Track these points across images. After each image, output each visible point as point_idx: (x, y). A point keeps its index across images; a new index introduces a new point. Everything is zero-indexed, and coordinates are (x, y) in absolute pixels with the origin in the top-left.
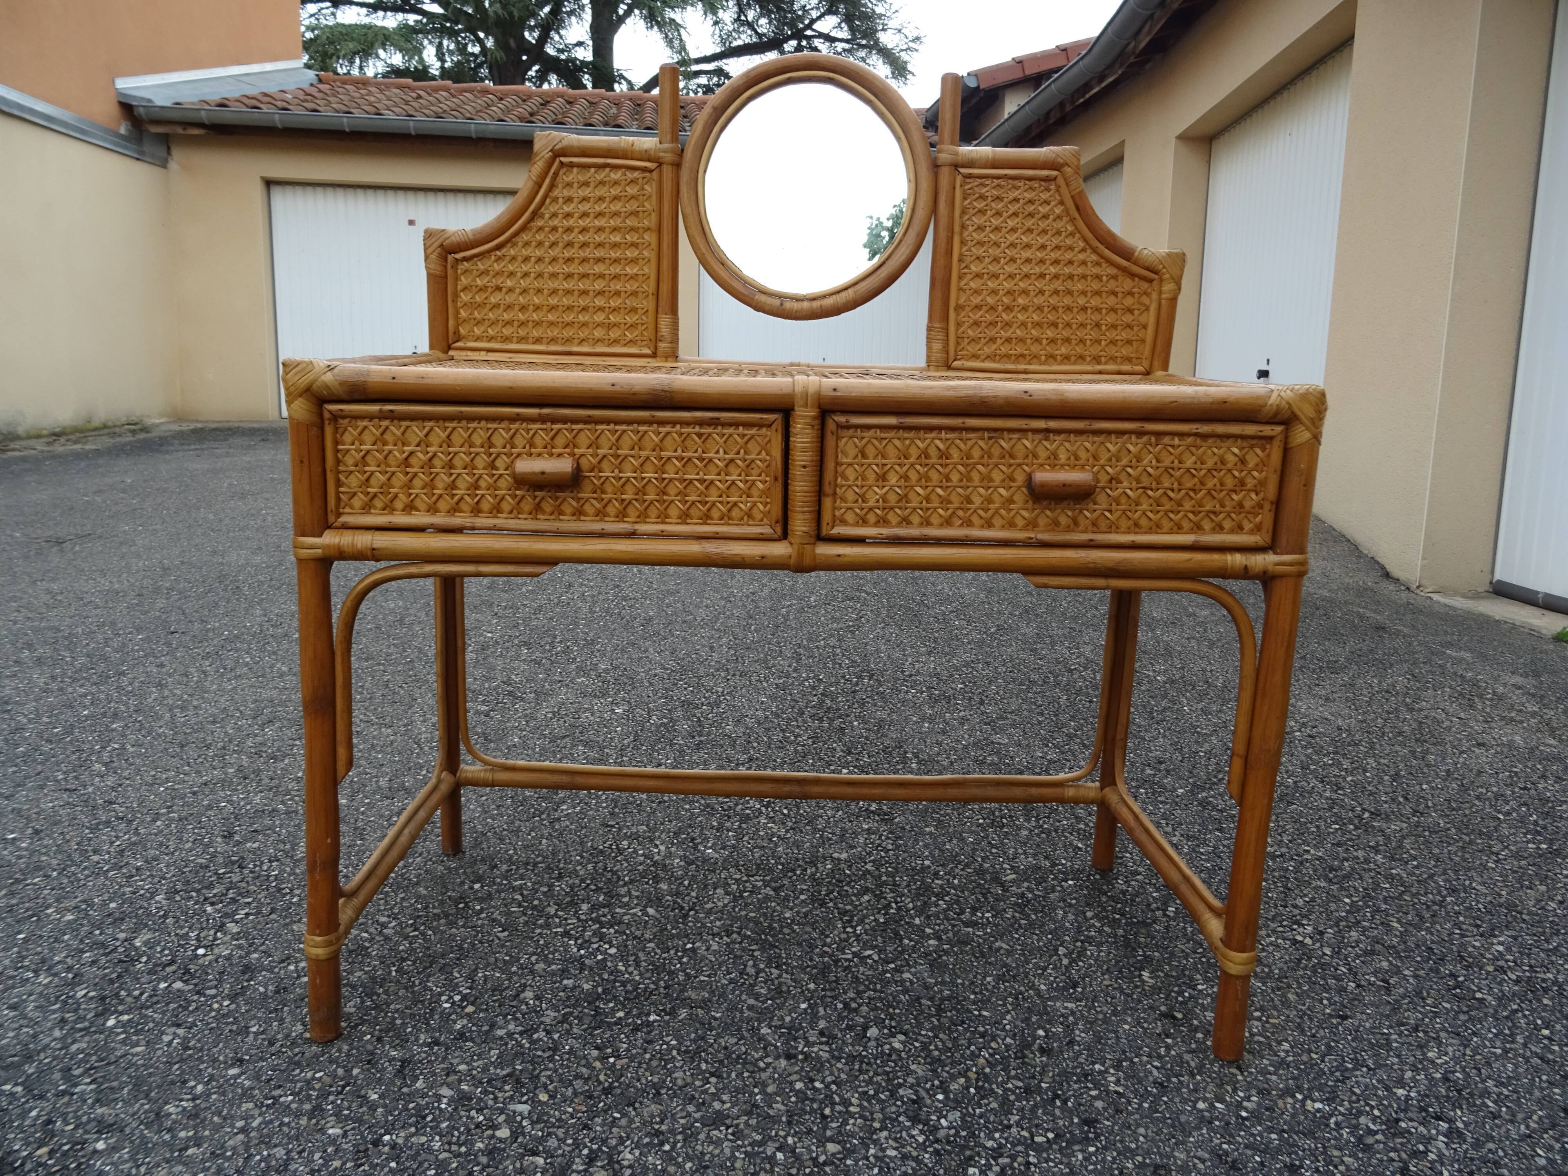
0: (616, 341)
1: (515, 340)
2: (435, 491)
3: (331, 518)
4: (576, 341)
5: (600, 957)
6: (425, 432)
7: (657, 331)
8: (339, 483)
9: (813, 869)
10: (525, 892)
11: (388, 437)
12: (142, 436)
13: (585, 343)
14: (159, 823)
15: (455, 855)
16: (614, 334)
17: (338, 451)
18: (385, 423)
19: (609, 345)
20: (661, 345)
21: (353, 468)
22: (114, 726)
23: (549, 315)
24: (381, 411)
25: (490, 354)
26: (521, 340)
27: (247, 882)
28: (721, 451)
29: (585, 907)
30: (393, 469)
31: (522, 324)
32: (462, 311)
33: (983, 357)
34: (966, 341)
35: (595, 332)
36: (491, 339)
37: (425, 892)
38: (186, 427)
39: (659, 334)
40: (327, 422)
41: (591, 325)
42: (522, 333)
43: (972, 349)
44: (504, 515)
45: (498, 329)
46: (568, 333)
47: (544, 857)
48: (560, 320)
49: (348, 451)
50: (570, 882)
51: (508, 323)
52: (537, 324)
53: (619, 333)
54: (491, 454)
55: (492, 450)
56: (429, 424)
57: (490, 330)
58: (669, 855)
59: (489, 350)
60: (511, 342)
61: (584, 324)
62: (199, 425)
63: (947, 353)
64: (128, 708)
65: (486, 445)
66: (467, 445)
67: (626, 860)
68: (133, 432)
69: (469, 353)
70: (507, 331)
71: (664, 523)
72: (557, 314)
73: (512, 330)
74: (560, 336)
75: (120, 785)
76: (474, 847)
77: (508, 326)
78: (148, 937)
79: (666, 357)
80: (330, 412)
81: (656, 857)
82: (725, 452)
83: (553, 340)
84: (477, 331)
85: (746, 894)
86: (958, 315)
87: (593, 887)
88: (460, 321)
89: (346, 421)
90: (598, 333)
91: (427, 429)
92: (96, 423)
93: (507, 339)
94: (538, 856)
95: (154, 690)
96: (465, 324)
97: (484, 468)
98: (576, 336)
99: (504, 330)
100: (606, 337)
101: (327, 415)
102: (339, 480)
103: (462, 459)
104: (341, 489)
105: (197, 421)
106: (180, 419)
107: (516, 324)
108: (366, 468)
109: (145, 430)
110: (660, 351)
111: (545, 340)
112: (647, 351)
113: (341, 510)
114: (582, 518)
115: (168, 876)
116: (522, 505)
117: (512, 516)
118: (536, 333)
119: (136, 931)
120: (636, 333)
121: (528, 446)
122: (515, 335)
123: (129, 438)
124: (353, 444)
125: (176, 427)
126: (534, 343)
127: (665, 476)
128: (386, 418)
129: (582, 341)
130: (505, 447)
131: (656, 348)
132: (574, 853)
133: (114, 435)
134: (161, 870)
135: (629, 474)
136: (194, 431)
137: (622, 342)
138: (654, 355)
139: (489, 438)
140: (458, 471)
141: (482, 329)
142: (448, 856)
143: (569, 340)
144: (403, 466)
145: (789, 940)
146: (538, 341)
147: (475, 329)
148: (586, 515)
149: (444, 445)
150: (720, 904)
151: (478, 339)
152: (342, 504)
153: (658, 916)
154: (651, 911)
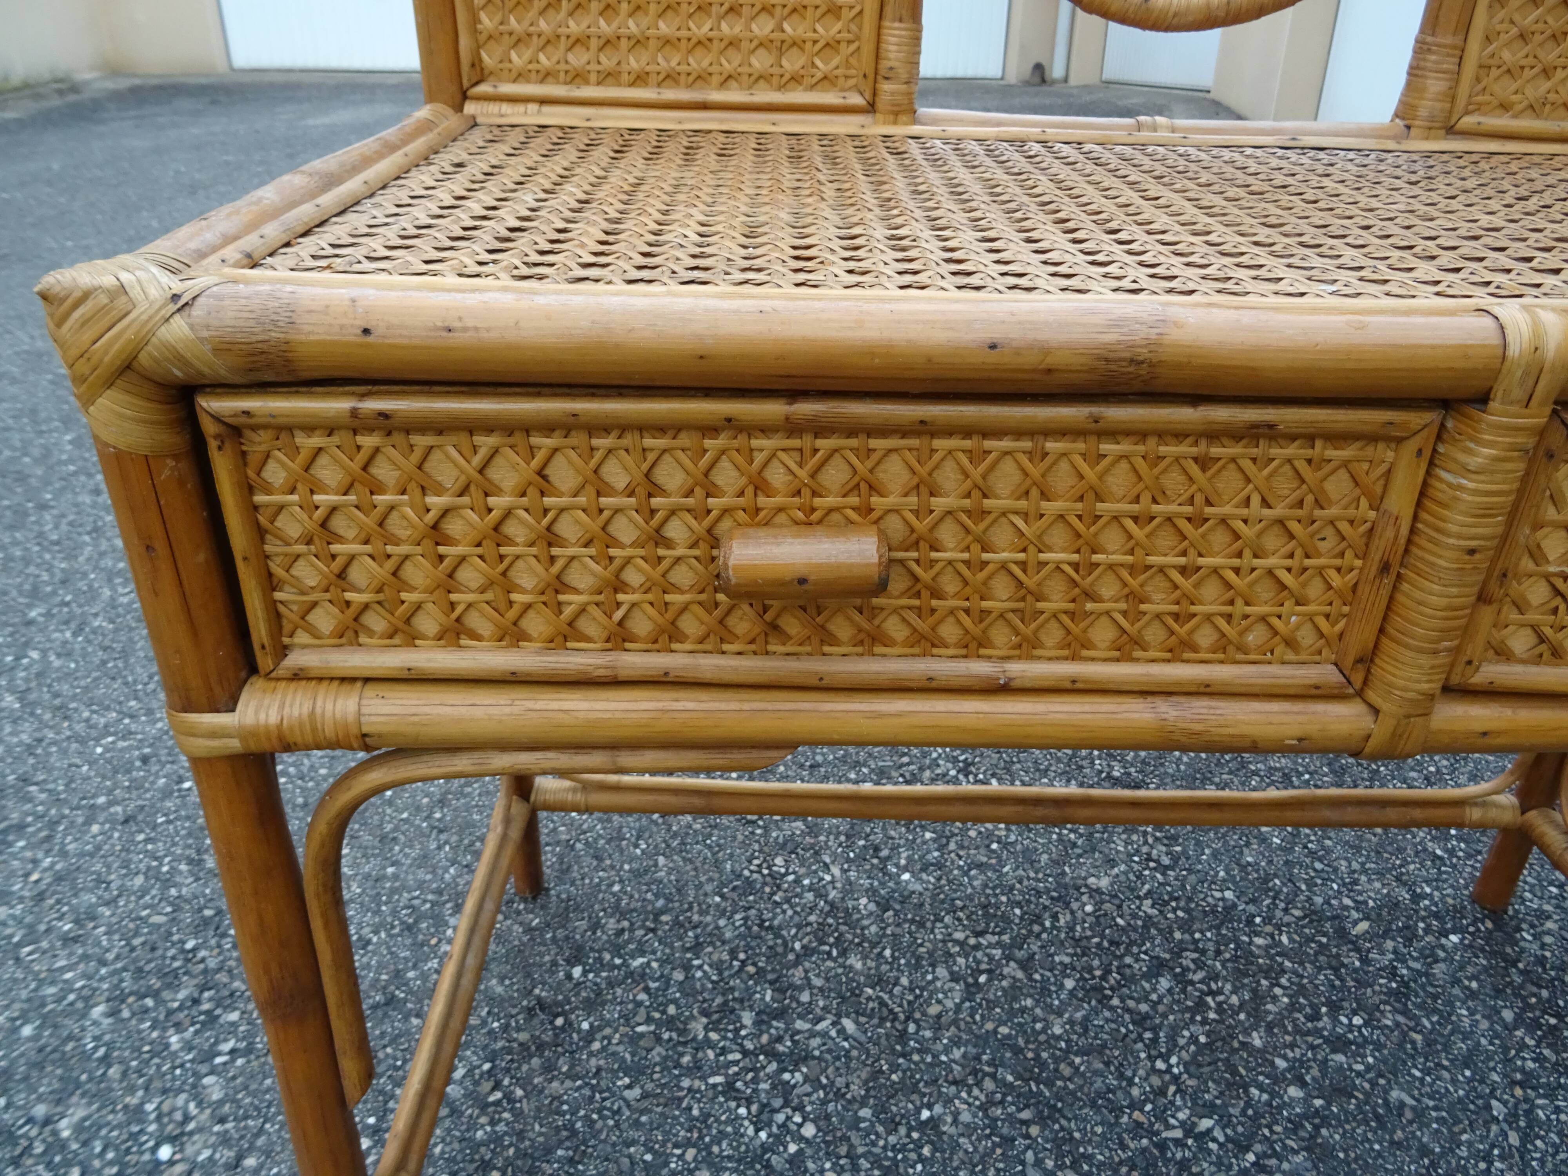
0: (796, 79)
1: (593, 77)
2: (514, 596)
3: (264, 661)
4: (716, 80)
5: (793, 1148)
6: (477, 460)
7: (877, 57)
8: (270, 583)
9: (1069, 917)
10: (653, 985)
11: (383, 471)
12: (72, 98)
13: (733, 84)
14: (95, 828)
15: (534, 898)
16: (792, 63)
17: (256, 508)
18: (368, 441)
19: (781, 88)
20: (886, 87)
21: (301, 548)
22: (33, 614)
23: (662, 25)
24: (354, 413)
25: (546, 109)
26: (608, 77)
27: (230, 971)
28: (1256, 500)
29: (747, 1018)
30: (404, 549)
31: (608, 43)
32: (483, 16)
33: (1520, 107)
34: (1494, 72)
35: (754, 61)
36: (546, 76)
37: (499, 989)
38: (123, 84)
39: (884, 64)
40: (213, 444)
41: (744, 45)
42: (607, 62)
43: (1505, 88)
44: (688, 646)
45: (558, 54)
46: (699, 62)
47: (669, 900)
48: (684, 33)
49: (281, 508)
50: (715, 957)
51: (580, 42)
52: (638, 42)
53: (802, 61)
54: (653, 512)
55: (655, 501)
56: (485, 442)
57: (542, 57)
58: (849, 889)
59: (544, 101)
60: (587, 82)
61: (733, 43)
62: (137, 82)
63: (1453, 99)
64: (52, 575)
65: (641, 491)
66: (590, 490)
67: (788, 901)
68: (60, 92)
69: (505, 108)
70: (577, 59)
71: (1074, 658)
72: (677, 21)
73: (585, 58)
74: (684, 68)
75: (40, 741)
76: (560, 880)
77: (578, 48)
78: (81, 1113)
79: (896, 114)
80: (217, 418)
81: (833, 894)
82: (1265, 503)
83: (670, 78)
84: (517, 59)
85: (982, 979)
86: (1491, 17)
87: (751, 969)
88: (482, 38)
89: (264, 436)
90: (760, 61)
91: (483, 452)
92: (16, 81)
93: (578, 77)
94: (657, 896)
95: (87, 538)
96: (492, 43)
97: (634, 545)
98: (714, 69)
99: (571, 57)
100: (776, 70)
101: (209, 427)
102: (270, 575)
103: (577, 522)
104: (278, 595)
105: (135, 76)
106: (115, 72)
107: (594, 43)
108: (336, 548)
109: (75, 88)
110: (883, 100)
111: (653, 78)
112: (856, 100)
113: (286, 640)
114: (878, 649)
115: (110, 956)
116: (731, 621)
117: (707, 646)
118: (634, 63)
119: (60, 1099)
120: (836, 61)
121: (749, 491)
122: (594, 67)
123: (56, 102)
124: (292, 491)
125: (110, 85)
126: (632, 85)
127: (1096, 558)
128: (370, 430)
129: (728, 79)
130: (690, 493)
131: (875, 94)
132: (709, 888)
133: (38, 97)
134: (98, 944)
135: (1005, 555)
136: (135, 91)
137: (808, 81)
138: (871, 108)
139: (647, 475)
140: (571, 551)
141: (528, 54)
142: (525, 900)
143: (701, 78)
144: (428, 543)
145: (1073, 1093)
146: (640, 79)
147: (514, 55)
148: (889, 642)
149: (532, 491)
150: (949, 1004)
151: (519, 77)
152: (287, 627)
153: (863, 1039)
154: (849, 1025)
